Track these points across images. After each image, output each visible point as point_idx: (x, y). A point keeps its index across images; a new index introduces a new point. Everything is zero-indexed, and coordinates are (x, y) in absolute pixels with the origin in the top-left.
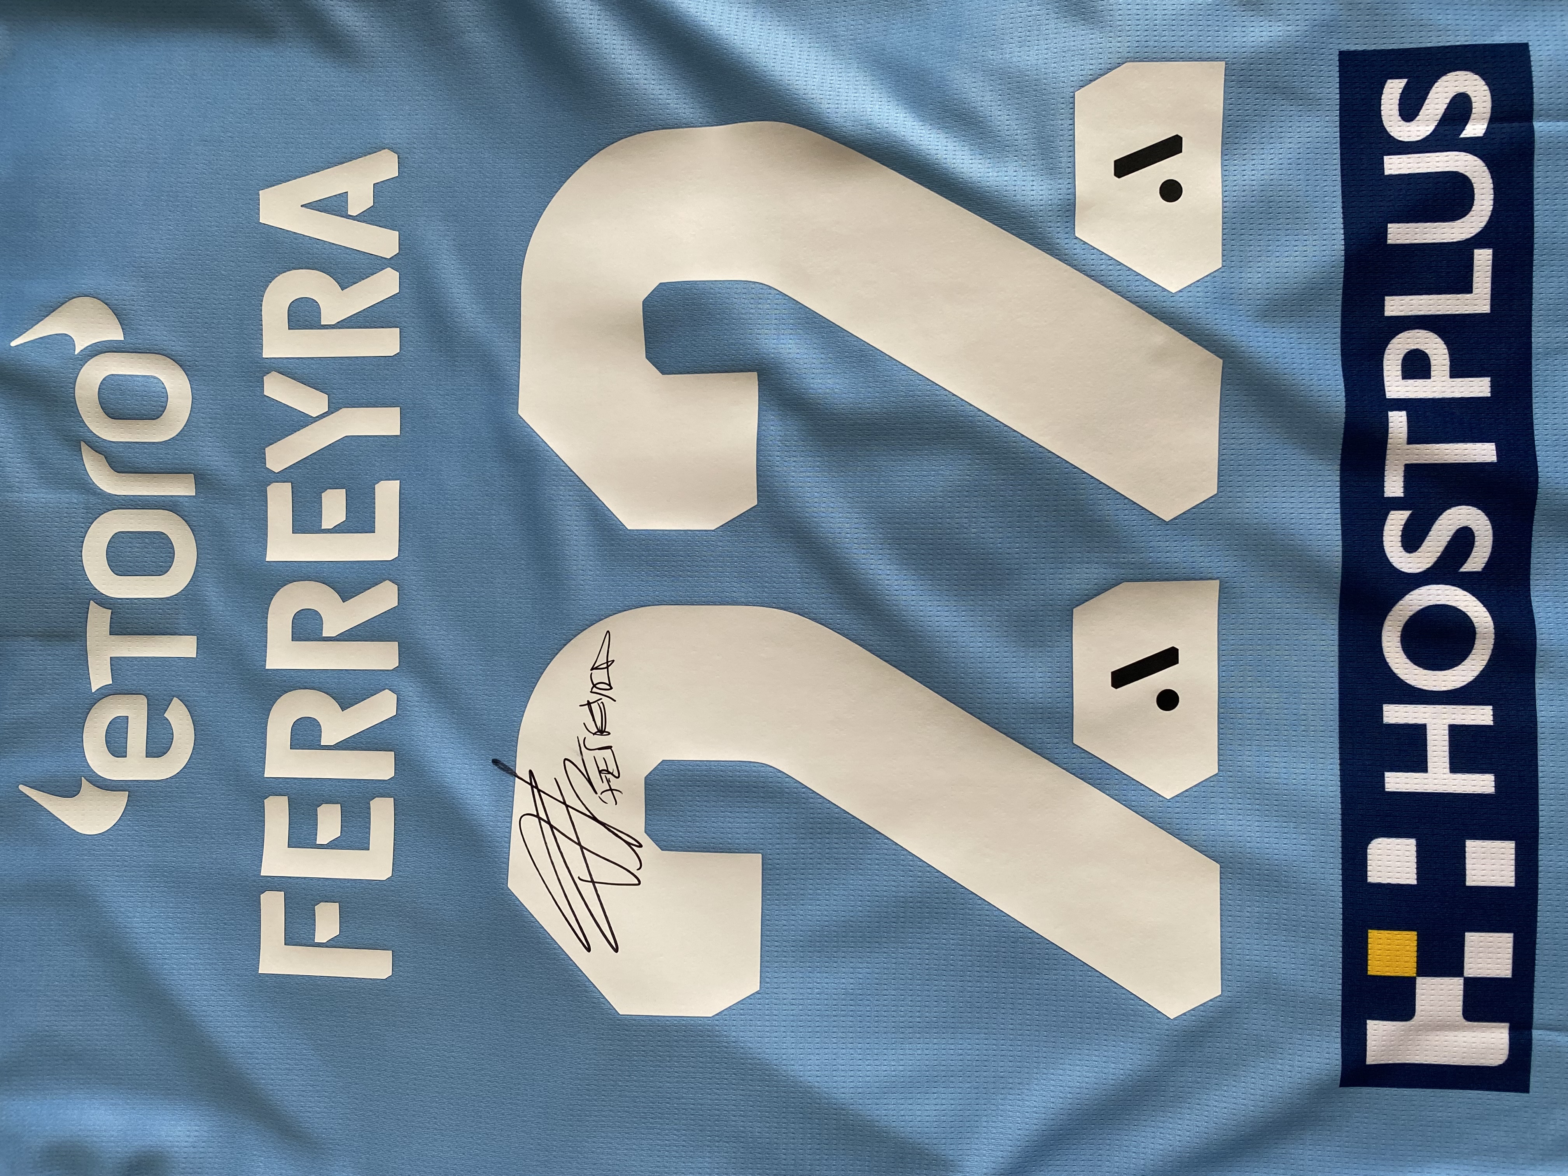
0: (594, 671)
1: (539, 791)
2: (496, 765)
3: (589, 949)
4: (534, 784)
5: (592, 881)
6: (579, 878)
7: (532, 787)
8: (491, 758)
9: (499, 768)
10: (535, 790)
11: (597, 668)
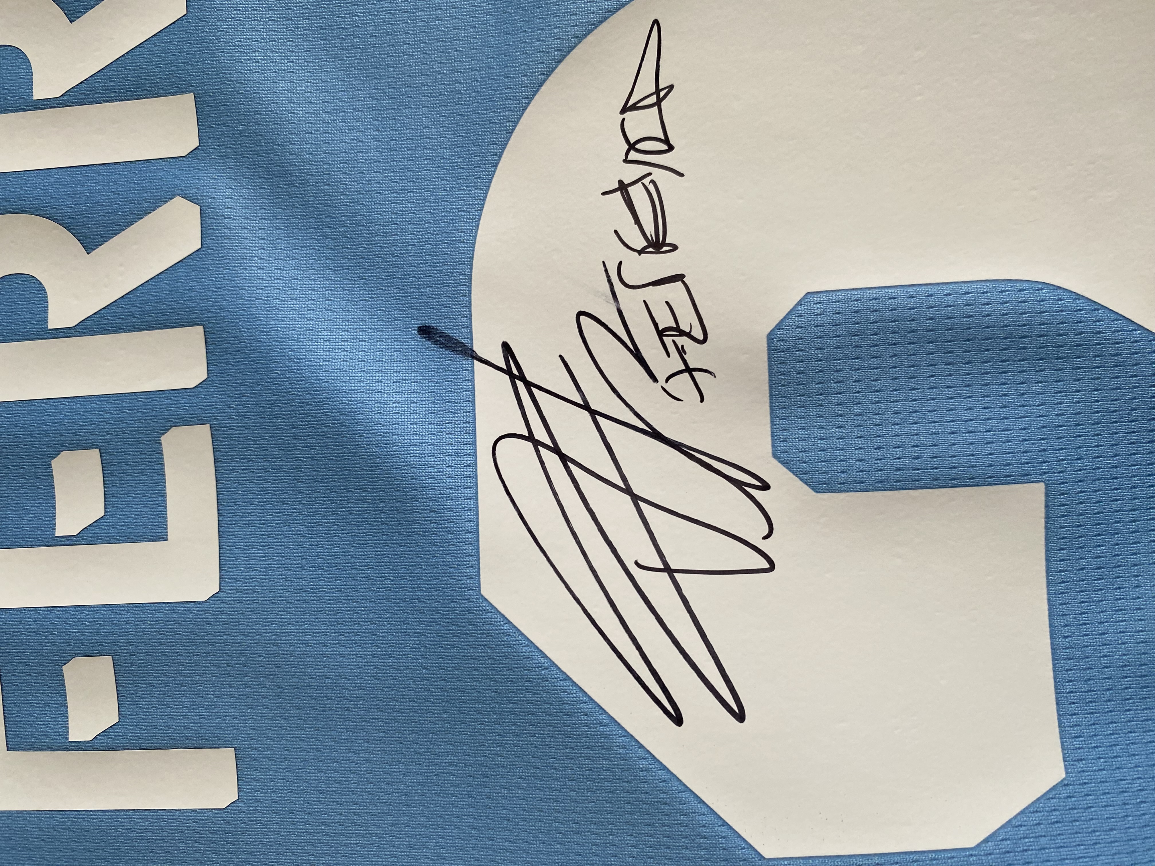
0: (628, 115)
1: (529, 385)
2: (429, 338)
3: (678, 720)
4: (515, 371)
5: (667, 569)
6: (636, 563)
7: (512, 377)
8: (416, 324)
9: (436, 342)
10: (520, 384)
11: (634, 107)
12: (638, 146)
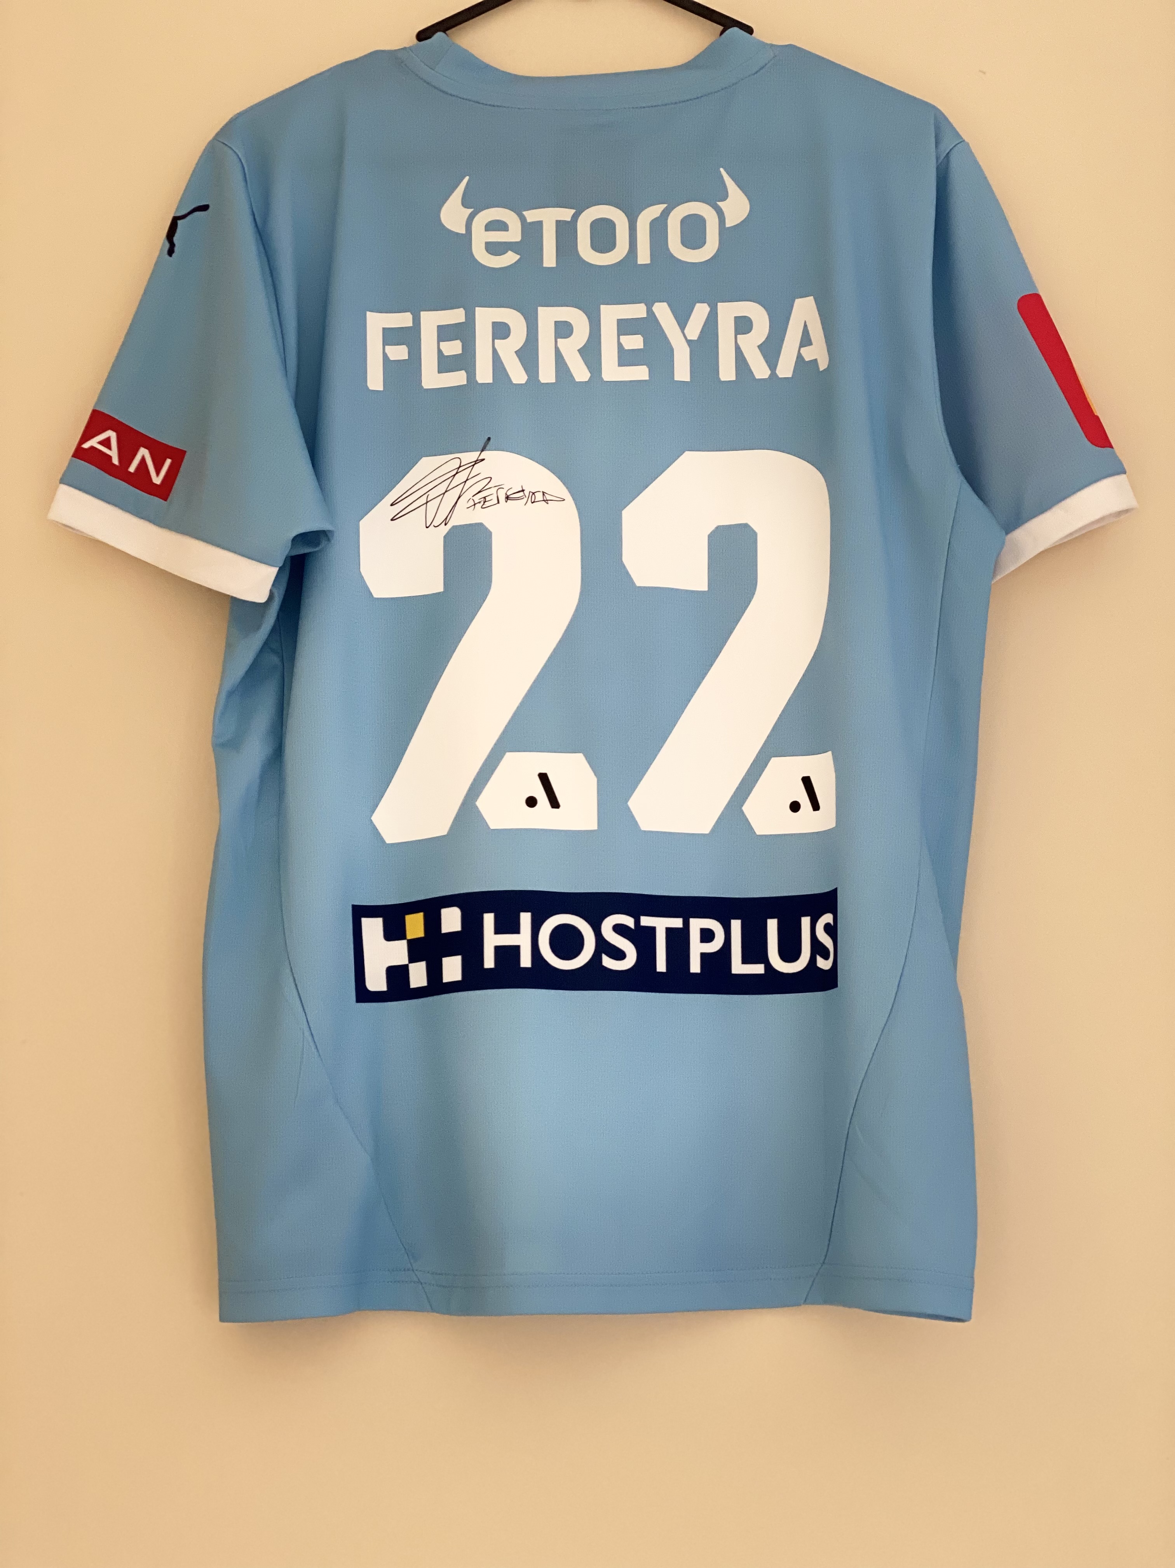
3: (392, 505)
4: (477, 462)
5: (427, 502)
6: (430, 494)
8: (491, 437)
9: (486, 441)
10: (474, 463)
11: (543, 495)
12: (533, 495)
